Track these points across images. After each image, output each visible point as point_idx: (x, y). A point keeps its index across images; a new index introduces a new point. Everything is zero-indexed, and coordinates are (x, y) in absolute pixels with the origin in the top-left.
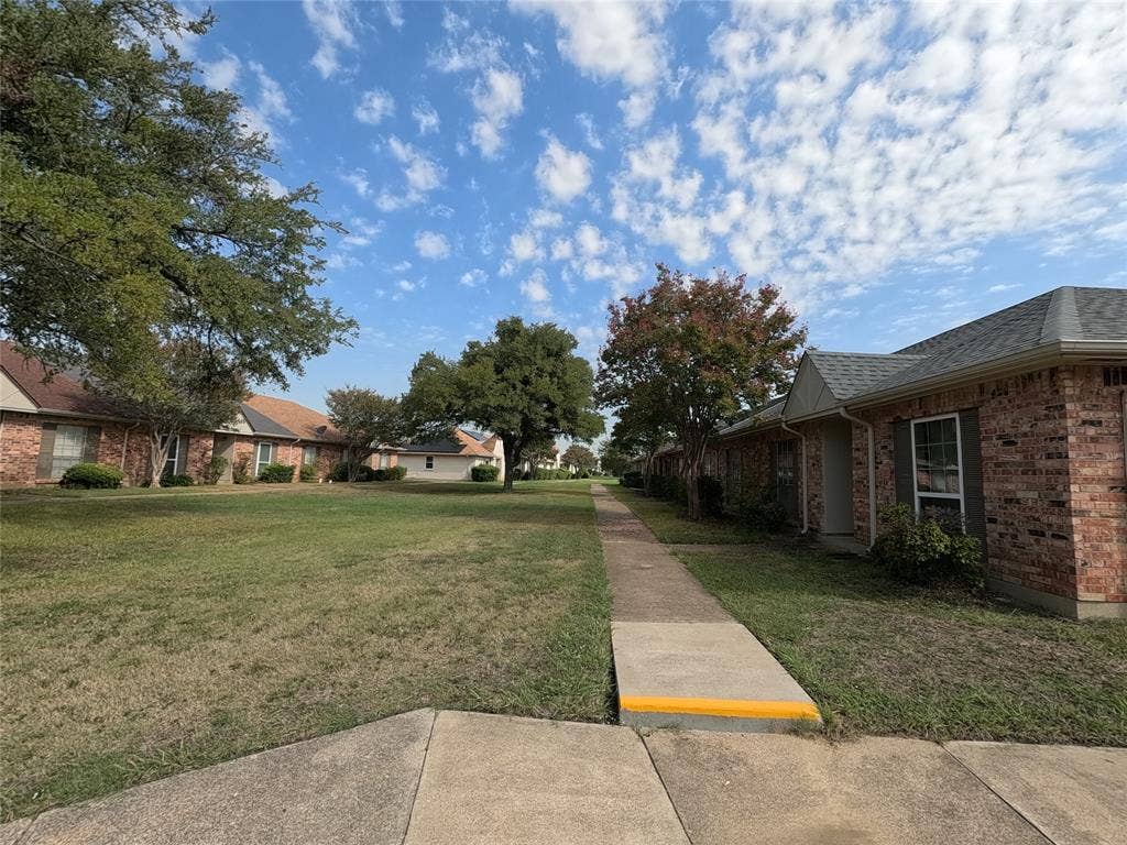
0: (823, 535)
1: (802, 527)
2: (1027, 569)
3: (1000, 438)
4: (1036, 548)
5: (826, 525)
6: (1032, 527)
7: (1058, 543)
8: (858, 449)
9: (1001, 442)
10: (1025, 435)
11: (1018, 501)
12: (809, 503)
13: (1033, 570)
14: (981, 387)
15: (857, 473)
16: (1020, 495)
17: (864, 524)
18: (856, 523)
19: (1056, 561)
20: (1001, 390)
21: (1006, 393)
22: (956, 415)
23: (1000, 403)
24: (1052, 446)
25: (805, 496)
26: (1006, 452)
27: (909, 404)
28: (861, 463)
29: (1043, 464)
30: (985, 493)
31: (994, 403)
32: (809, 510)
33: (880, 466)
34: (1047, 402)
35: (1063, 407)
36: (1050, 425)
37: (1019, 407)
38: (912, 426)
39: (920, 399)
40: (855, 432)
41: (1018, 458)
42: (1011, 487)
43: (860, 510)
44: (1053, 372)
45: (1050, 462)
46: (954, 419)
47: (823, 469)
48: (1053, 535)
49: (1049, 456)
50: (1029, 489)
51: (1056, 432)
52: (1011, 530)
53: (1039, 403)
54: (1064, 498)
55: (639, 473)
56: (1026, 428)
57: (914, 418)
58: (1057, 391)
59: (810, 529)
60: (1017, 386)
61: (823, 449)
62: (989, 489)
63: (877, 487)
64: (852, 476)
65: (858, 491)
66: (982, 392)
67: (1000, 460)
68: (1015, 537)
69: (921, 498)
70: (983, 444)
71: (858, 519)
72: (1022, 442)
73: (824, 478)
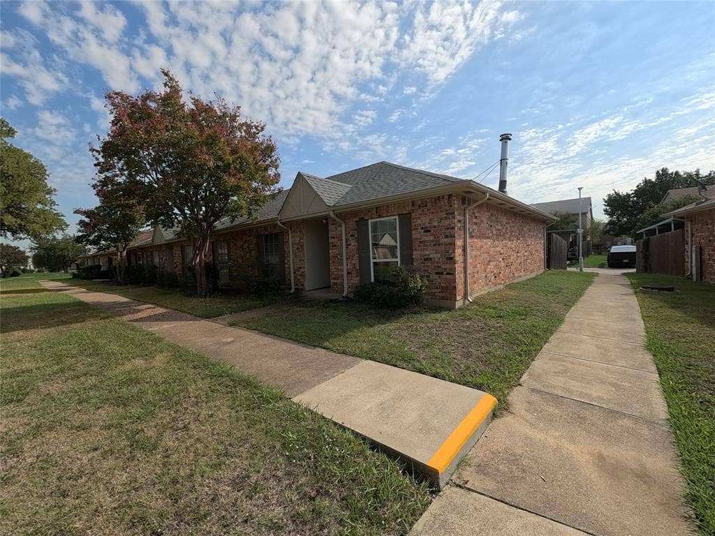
0: (306, 291)
1: (291, 289)
2: (434, 291)
3: (422, 228)
4: (439, 280)
5: (308, 285)
6: (437, 271)
7: (449, 276)
8: (333, 238)
9: (422, 231)
10: (435, 227)
11: (431, 259)
12: (295, 273)
13: (436, 291)
14: (413, 202)
15: (332, 252)
16: (431, 256)
17: (338, 281)
18: (332, 281)
19: (448, 285)
20: (423, 204)
21: (426, 206)
22: (397, 217)
23: (423, 211)
24: (447, 231)
25: (292, 269)
26: (426, 236)
27: (369, 210)
28: (335, 246)
29: (443, 240)
30: (414, 257)
31: (420, 211)
32: (295, 277)
33: (350, 247)
34: (447, 210)
35: (454, 213)
36: (447, 222)
37: (433, 213)
38: (369, 223)
39: (377, 208)
40: (331, 227)
41: (432, 238)
42: (427, 252)
43: (336, 273)
44: (450, 196)
45: (447, 239)
46: (395, 219)
47: (305, 250)
48: (447, 274)
49: (446, 237)
50: (436, 253)
51: (450, 225)
52: (426, 274)
53: (442, 211)
54: (452, 256)
55: (99, 267)
56: (436, 224)
57: (372, 218)
58: (451, 206)
59: (296, 289)
60: (432, 203)
61: (304, 238)
62: (416, 255)
63: (347, 259)
64: (329, 253)
65: (334, 262)
66: (413, 205)
67: (423, 240)
68: (428, 276)
69: (374, 263)
70: (413, 232)
71: (334, 279)
72: (434, 231)
73: (306, 256)
